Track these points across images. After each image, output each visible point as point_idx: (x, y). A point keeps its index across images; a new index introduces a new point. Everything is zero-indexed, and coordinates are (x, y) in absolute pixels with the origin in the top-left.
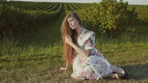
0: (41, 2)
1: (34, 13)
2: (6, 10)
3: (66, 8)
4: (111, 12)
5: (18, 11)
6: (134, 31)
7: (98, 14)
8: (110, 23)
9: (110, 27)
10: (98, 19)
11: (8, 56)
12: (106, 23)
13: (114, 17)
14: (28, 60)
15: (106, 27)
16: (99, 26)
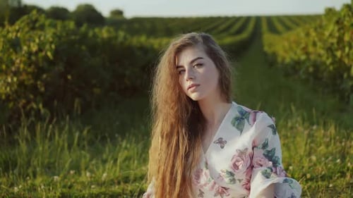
3: (265, 28)
7: (340, 40)
10: (339, 54)
16: (342, 76)
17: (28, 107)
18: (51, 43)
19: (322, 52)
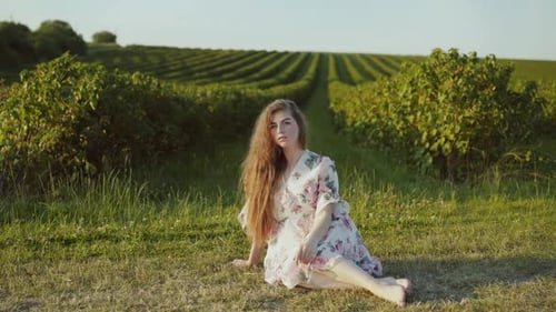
0: (242, 52)
1: (209, 93)
2: (114, 86)
3: (332, 73)
4: (450, 96)
5: (153, 87)
6: (528, 159)
7: (415, 102)
8: (448, 132)
9: (447, 146)
10: (411, 118)
11: (115, 226)
12: (434, 132)
13: (460, 114)
14: (172, 238)
15: (435, 146)
16: (412, 143)
17: (69, 162)
18: (96, 92)
19: (393, 116)
